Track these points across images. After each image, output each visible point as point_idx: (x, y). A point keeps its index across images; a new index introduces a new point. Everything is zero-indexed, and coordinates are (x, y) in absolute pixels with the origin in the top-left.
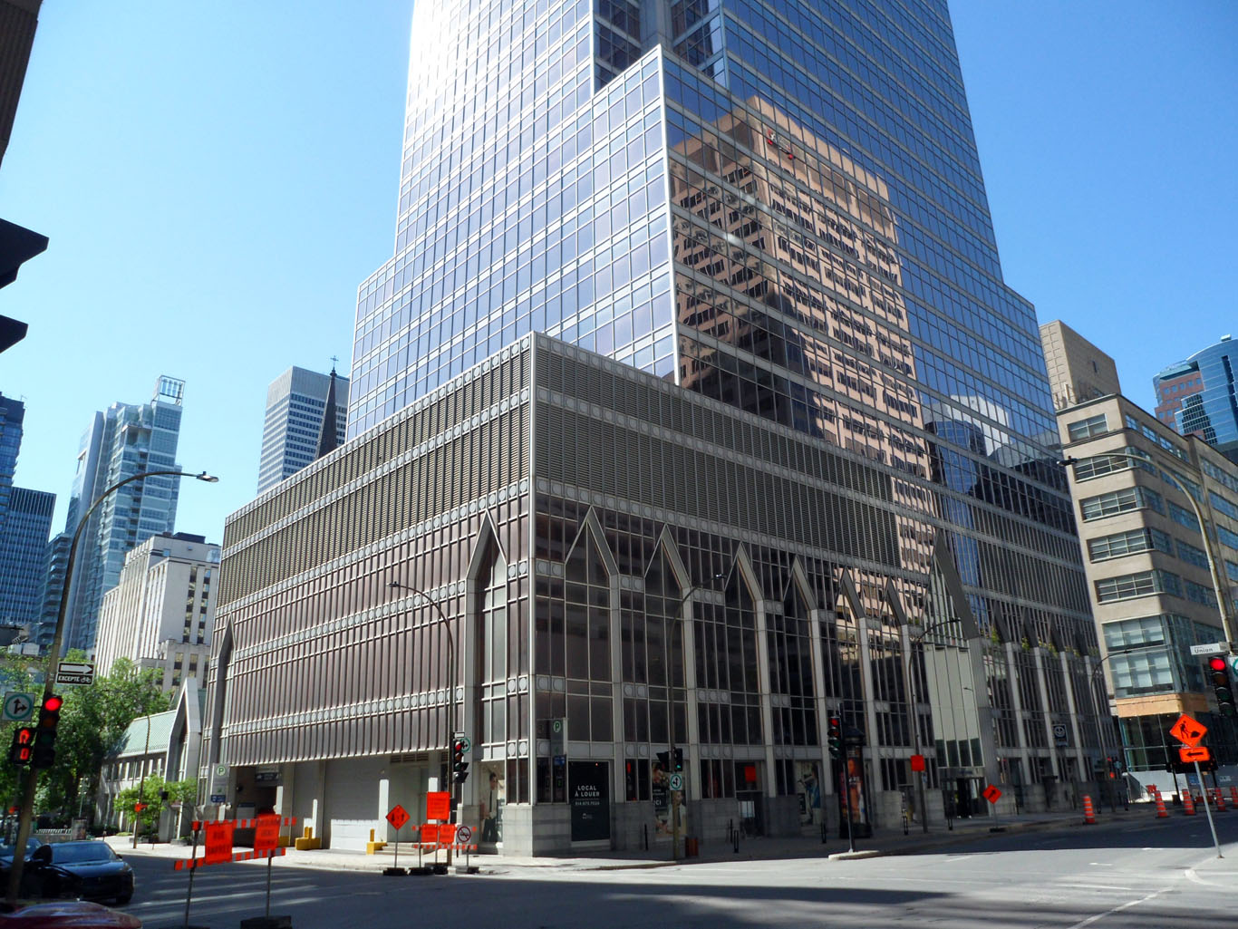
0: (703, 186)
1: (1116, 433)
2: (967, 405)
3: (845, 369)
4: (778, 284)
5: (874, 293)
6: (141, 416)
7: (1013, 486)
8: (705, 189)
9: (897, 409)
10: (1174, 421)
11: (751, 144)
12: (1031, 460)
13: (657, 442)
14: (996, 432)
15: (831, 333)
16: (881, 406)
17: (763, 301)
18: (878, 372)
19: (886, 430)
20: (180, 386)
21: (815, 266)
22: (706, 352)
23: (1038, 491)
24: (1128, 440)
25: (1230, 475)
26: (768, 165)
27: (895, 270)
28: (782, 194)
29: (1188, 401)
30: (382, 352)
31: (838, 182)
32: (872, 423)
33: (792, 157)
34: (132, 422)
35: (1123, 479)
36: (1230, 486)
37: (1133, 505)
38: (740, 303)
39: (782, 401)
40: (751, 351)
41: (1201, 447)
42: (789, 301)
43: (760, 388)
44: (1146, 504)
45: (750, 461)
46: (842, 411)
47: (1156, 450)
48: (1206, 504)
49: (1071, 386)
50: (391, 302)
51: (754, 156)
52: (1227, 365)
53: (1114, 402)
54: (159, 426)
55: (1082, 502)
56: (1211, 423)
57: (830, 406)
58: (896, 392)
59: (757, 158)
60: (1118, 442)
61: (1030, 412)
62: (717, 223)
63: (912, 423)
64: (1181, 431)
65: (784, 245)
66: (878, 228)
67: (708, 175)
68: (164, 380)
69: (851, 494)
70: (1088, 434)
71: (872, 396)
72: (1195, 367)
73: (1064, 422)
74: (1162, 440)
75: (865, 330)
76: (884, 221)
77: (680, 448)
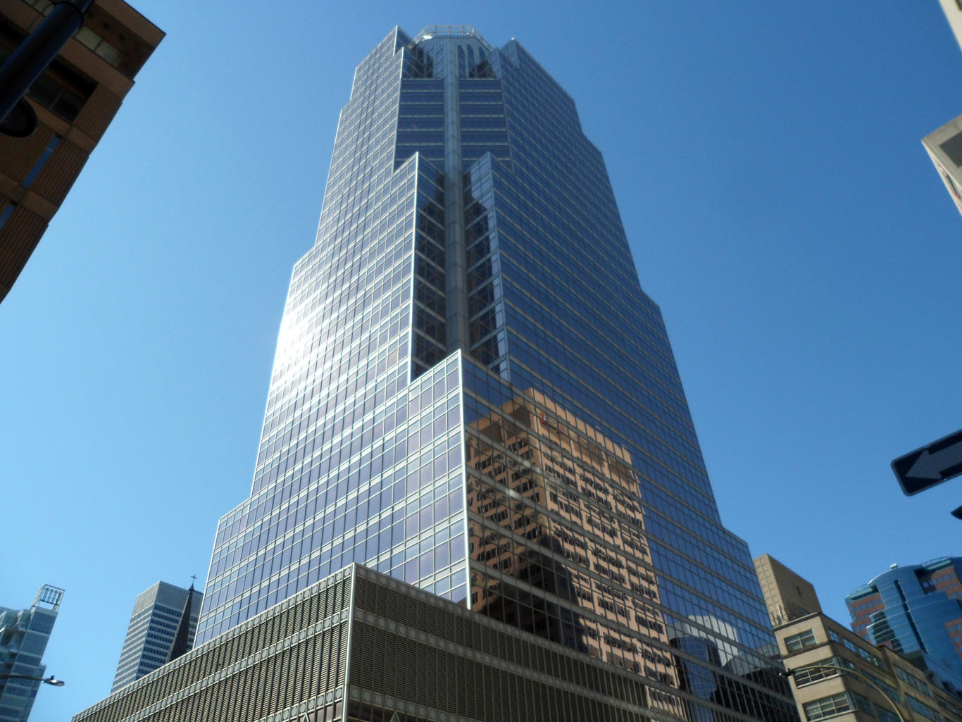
0: (491, 453)
1: (823, 645)
2: (702, 624)
3: (603, 596)
4: (550, 528)
5: (624, 535)
6: (19, 619)
7: (746, 692)
8: (492, 455)
9: (647, 627)
10: (867, 635)
11: (528, 423)
12: (759, 669)
13: (452, 656)
14: (727, 646)
15: (592, 568)
16: (634, 625)
17: (538, 542)
18: (629, 598)
19: (638, 645)
20: (60, 594)
21: (579, 515)
22: (491, 583)
23: (768, 697)
24: (834, 650)
25: (919, 680)
26: (541, 439)
27: (639, 517)
28: (552, 460)
29: (875, 617)
30: (232, 573)
31: (594, 451)
32: (627, 639)
33: (559, 433)
34: (10, 625)
35: (834, 685)
36: (920, 689)
37: (846, 708)
38: (519, 544)
39: (553, 623)
40: (528, 582)
41: (893, 657)
42: (558, 541)
43: (535, 612)
44: (857, 706)
45: (529, 674)
46: (602, 631)
47: (856, 658)
48: (905, 706)
49: (782, 606)
50: (244, 534)
51: (529, 431)
52: (898, 587)
53: (818, 620)
54: (33, 629)
55: (805, 706)
56: (896, 635)
57: (593, 626)
58: (645, 614)
59: (532, 433)
60: (825, 652)
61: (753, 629)
62: (502, 482)
63: (659, 639)
64: (874, 642)
65: (554, 498)
66: (624, 484)
67: (495, 445)
68: (46, 589)
69: (612, 701)
70: (801, 646)
71: (626, 617)
72: (875, 590)
73: (780, 636)
74: (861, 650)
75: (619, 565)
76: (629, 480)
77: (471, 662)
